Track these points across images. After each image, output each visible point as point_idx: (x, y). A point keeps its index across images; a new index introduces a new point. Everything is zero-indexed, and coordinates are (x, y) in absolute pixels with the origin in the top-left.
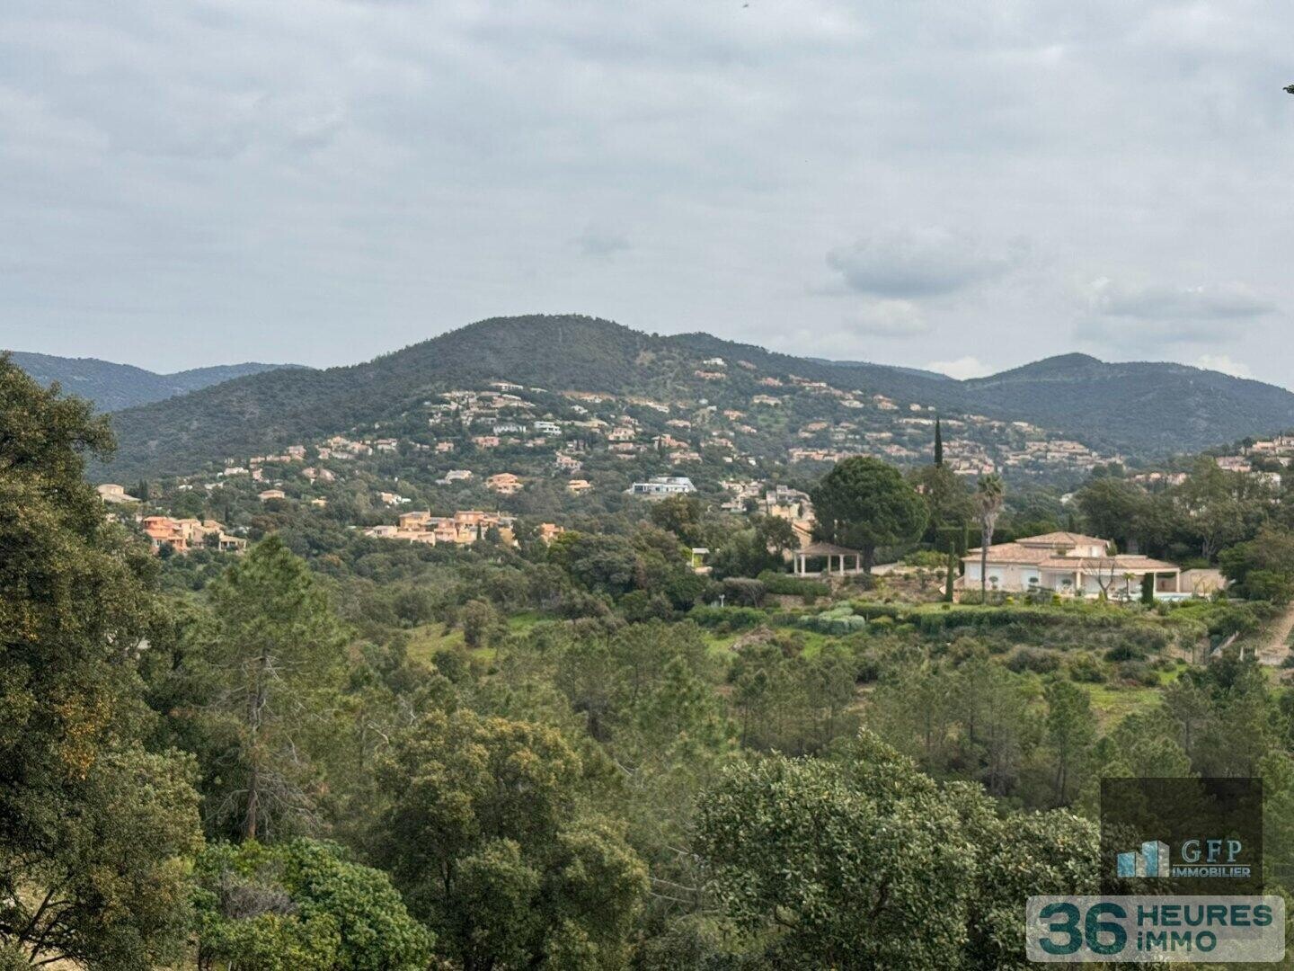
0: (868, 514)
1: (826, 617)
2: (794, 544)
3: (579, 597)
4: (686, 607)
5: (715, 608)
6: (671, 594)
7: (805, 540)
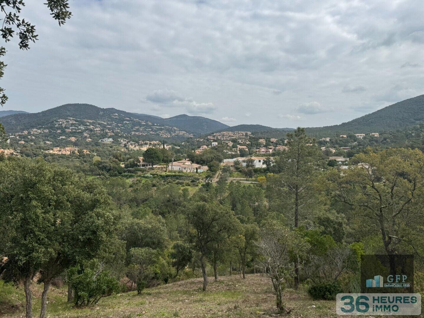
0: (153, 158)
1: (146, 175)
2: (140, 162)
3: (101, 172)
4: (121, 173)
5: (126, 174)
6: (118, 171)
7: (141, 161)
